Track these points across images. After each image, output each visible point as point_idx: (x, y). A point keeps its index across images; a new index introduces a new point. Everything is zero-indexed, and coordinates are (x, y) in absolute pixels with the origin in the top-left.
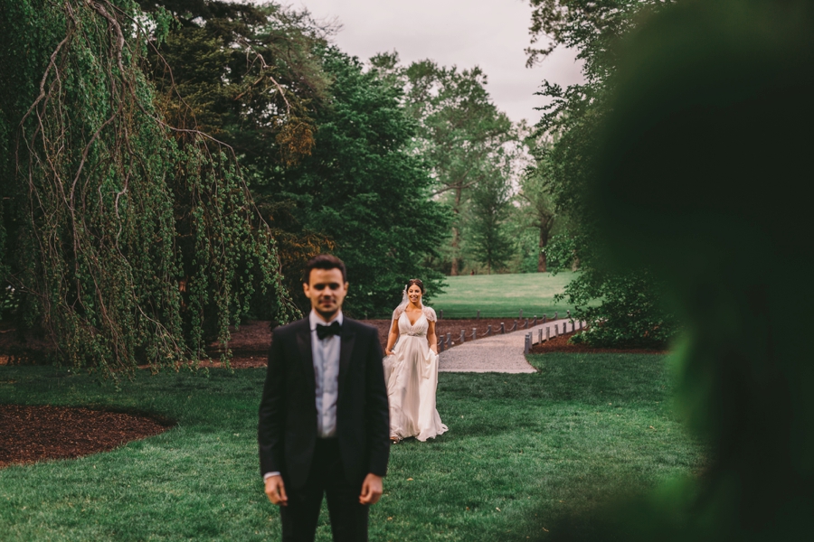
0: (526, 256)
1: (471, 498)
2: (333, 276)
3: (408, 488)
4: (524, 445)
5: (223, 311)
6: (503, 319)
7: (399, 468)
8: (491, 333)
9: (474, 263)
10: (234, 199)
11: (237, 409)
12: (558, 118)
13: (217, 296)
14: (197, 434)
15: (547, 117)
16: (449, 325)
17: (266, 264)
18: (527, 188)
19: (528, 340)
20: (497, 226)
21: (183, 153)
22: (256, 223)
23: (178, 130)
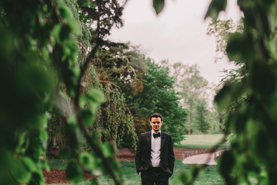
0: (214, 128)
2: (158, 120)
6: (207, 149)
8: (203, 153)
9: (196, 131)
10: (120, 104)
13: (113, 135)
16: (188, 150)
17: (129, 125)
19: (215, 156)
20: (204, 118)
21: (104, 89)
22: (127, 112)
23: (103, 82)
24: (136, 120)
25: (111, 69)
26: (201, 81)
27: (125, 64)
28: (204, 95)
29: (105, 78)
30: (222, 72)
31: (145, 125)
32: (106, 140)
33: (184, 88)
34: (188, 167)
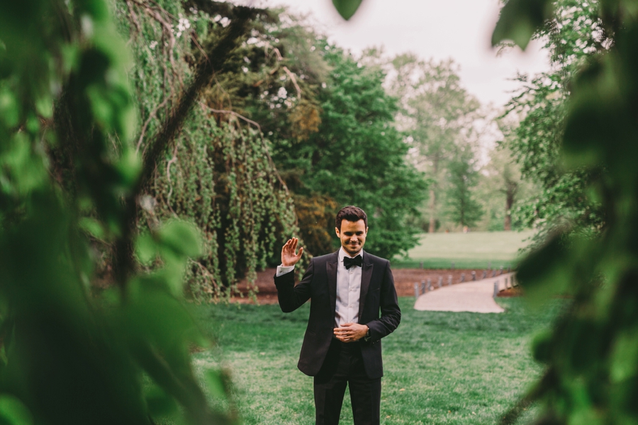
0: (494, 217)
1: (451, 405)
2: (359, 226)
3: (401, 396)
4: (494, 367)
5: (251, 256)
6: (474, 270)
7: (393, 381)
8: (464, 281)
9: (449, 223)
10: (260, 166)
11: (261, 335)
12: (522, 100)
13: (247, 244)
14: (232, 352)
15: (515, 99)
16: (428, 273)
17: (285, 219)
18: (495, 160)
19: (496, 287)
20: (468, 192)
21: (220, 129)
22: (277, 186)
23: (217, 111)
24: (301, 202)
25: (236, 75)
26: (462, 101)
27: (271, 64)
28: (468, 136)
29: (222, 98)
30: (515, 79)
31: (322, 215)
32: (230, 256)
33: (420, 120)
34: (429, 320)
